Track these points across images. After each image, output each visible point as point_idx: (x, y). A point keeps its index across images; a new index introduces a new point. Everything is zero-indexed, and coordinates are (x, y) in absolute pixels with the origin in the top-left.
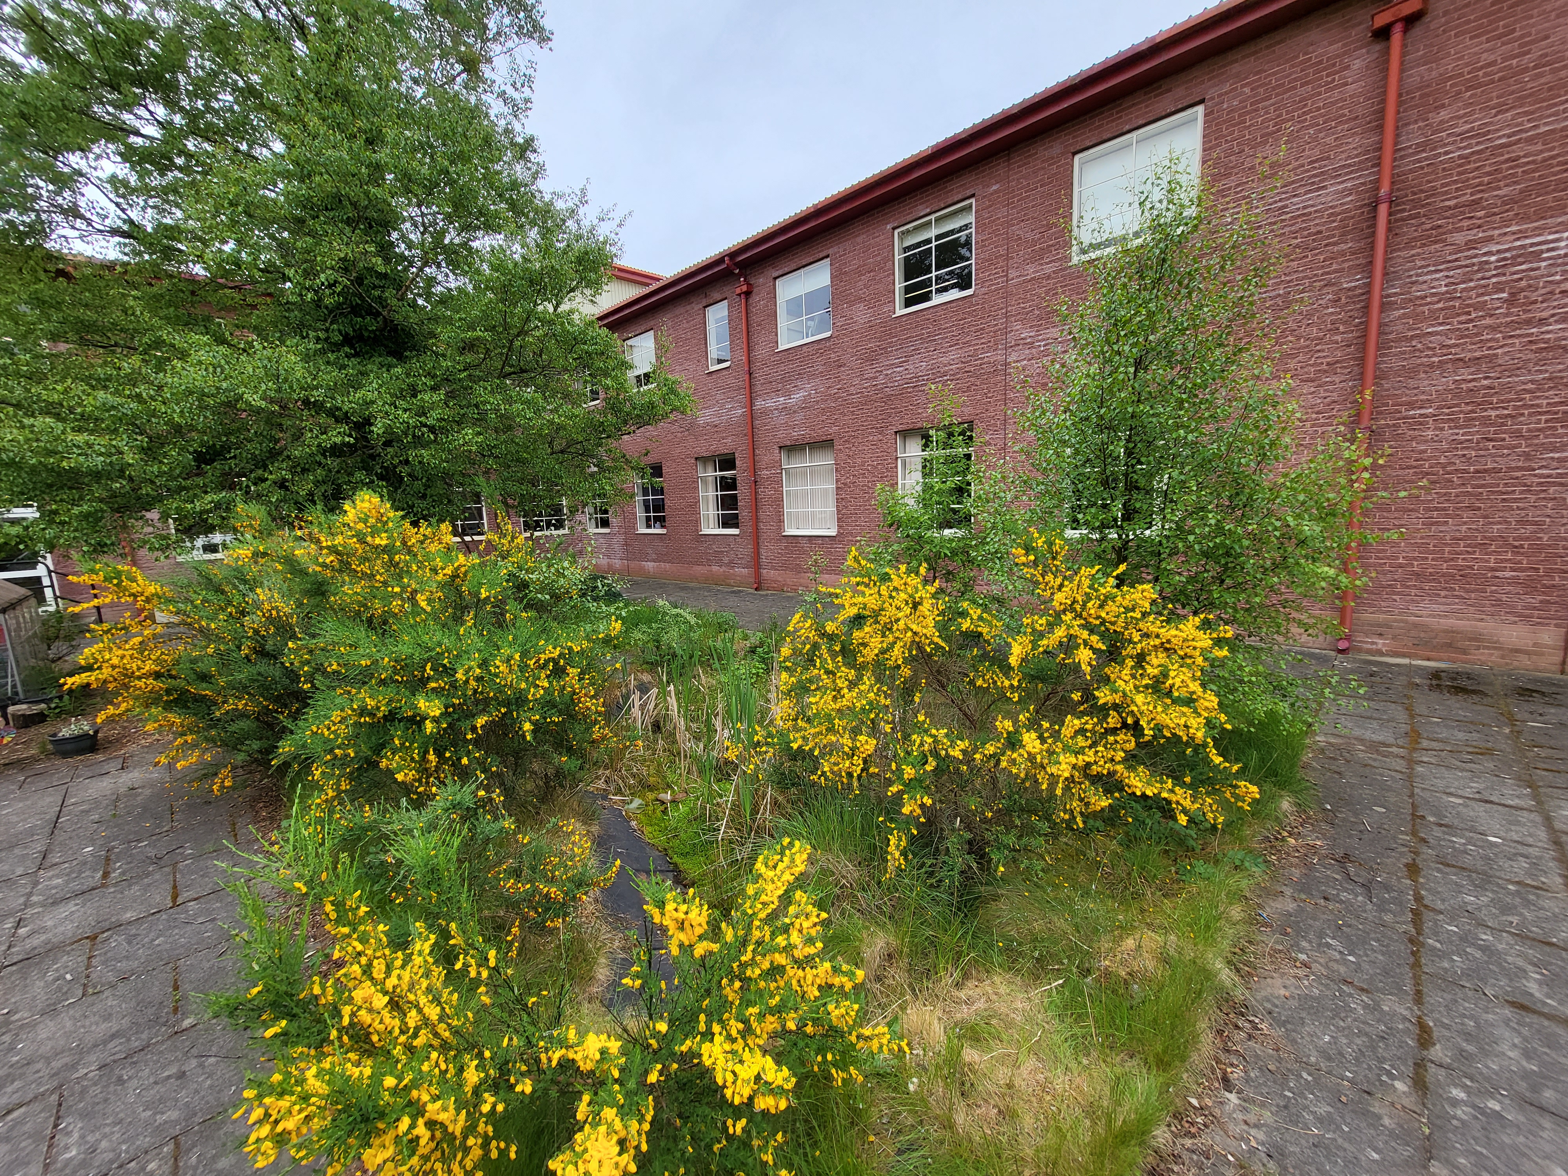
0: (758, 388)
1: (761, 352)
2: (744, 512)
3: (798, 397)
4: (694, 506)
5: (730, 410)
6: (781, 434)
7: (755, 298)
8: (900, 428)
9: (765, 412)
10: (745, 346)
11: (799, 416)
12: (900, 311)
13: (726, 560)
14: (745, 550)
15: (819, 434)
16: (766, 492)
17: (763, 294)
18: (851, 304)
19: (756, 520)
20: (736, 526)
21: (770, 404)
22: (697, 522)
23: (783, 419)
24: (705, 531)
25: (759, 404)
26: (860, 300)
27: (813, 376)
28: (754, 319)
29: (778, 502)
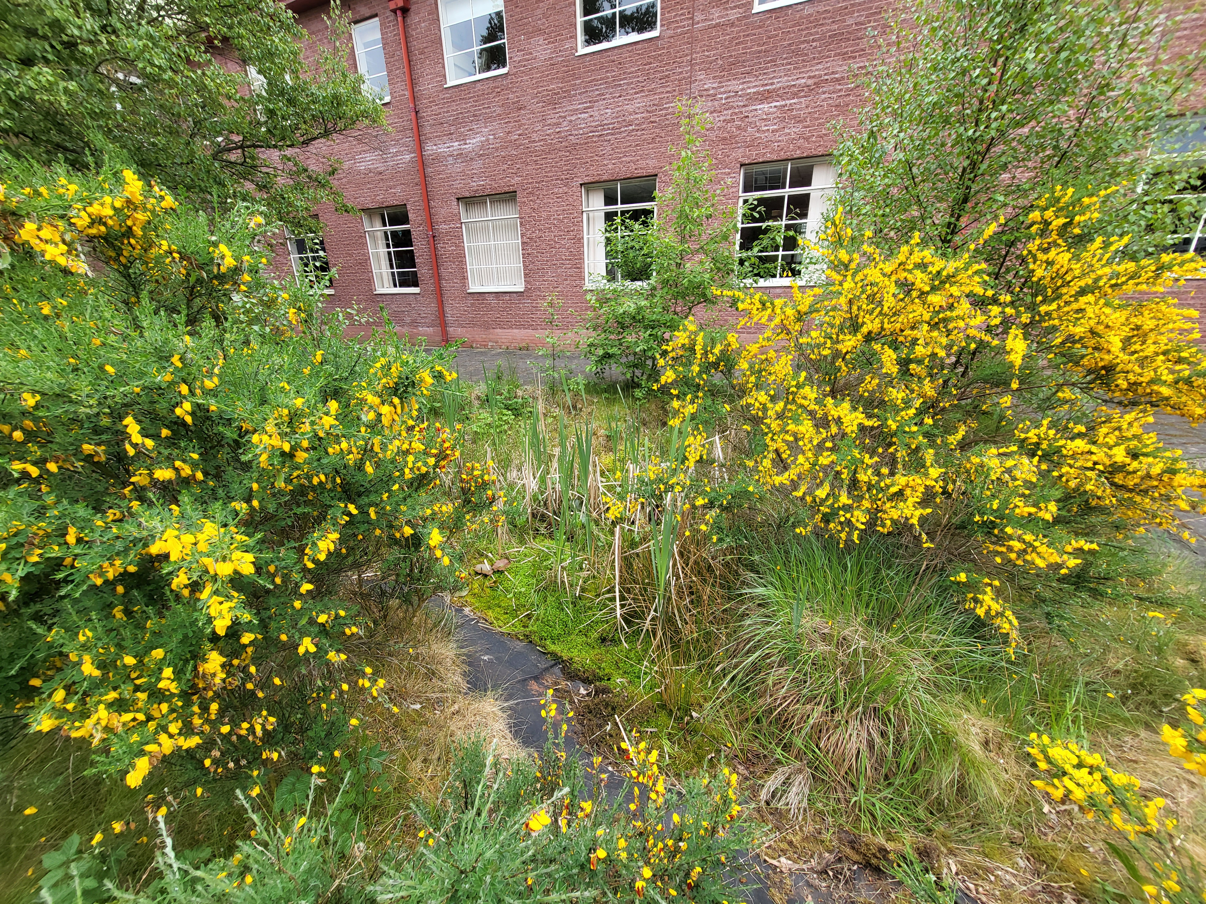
0: (427, 129)
1: (426, 86)
2: (423, 269)
3: (474, 142)
4: (364, 264)
5: (396, 154)
6: (458, 184)
7: (414, 18)
8: (586, 180)
9: (438, 158)
10: (407, 78)
11: (478, 164)
12: (583, 50)
13: (408, 320)
14: (429, 309)
15: (501, 185)
16: (446, 248)
17: (424, 14)
18: (530, 35)
19: (438, 278)
20: (415, 284)
21: (442, 149)
22: (370, 281)
23: (459, 167)
24: (380, 290)
25: (430, 149)
26: (539, 31)
27: (489, 119)
28: (415, 44)
29: (460, 258)
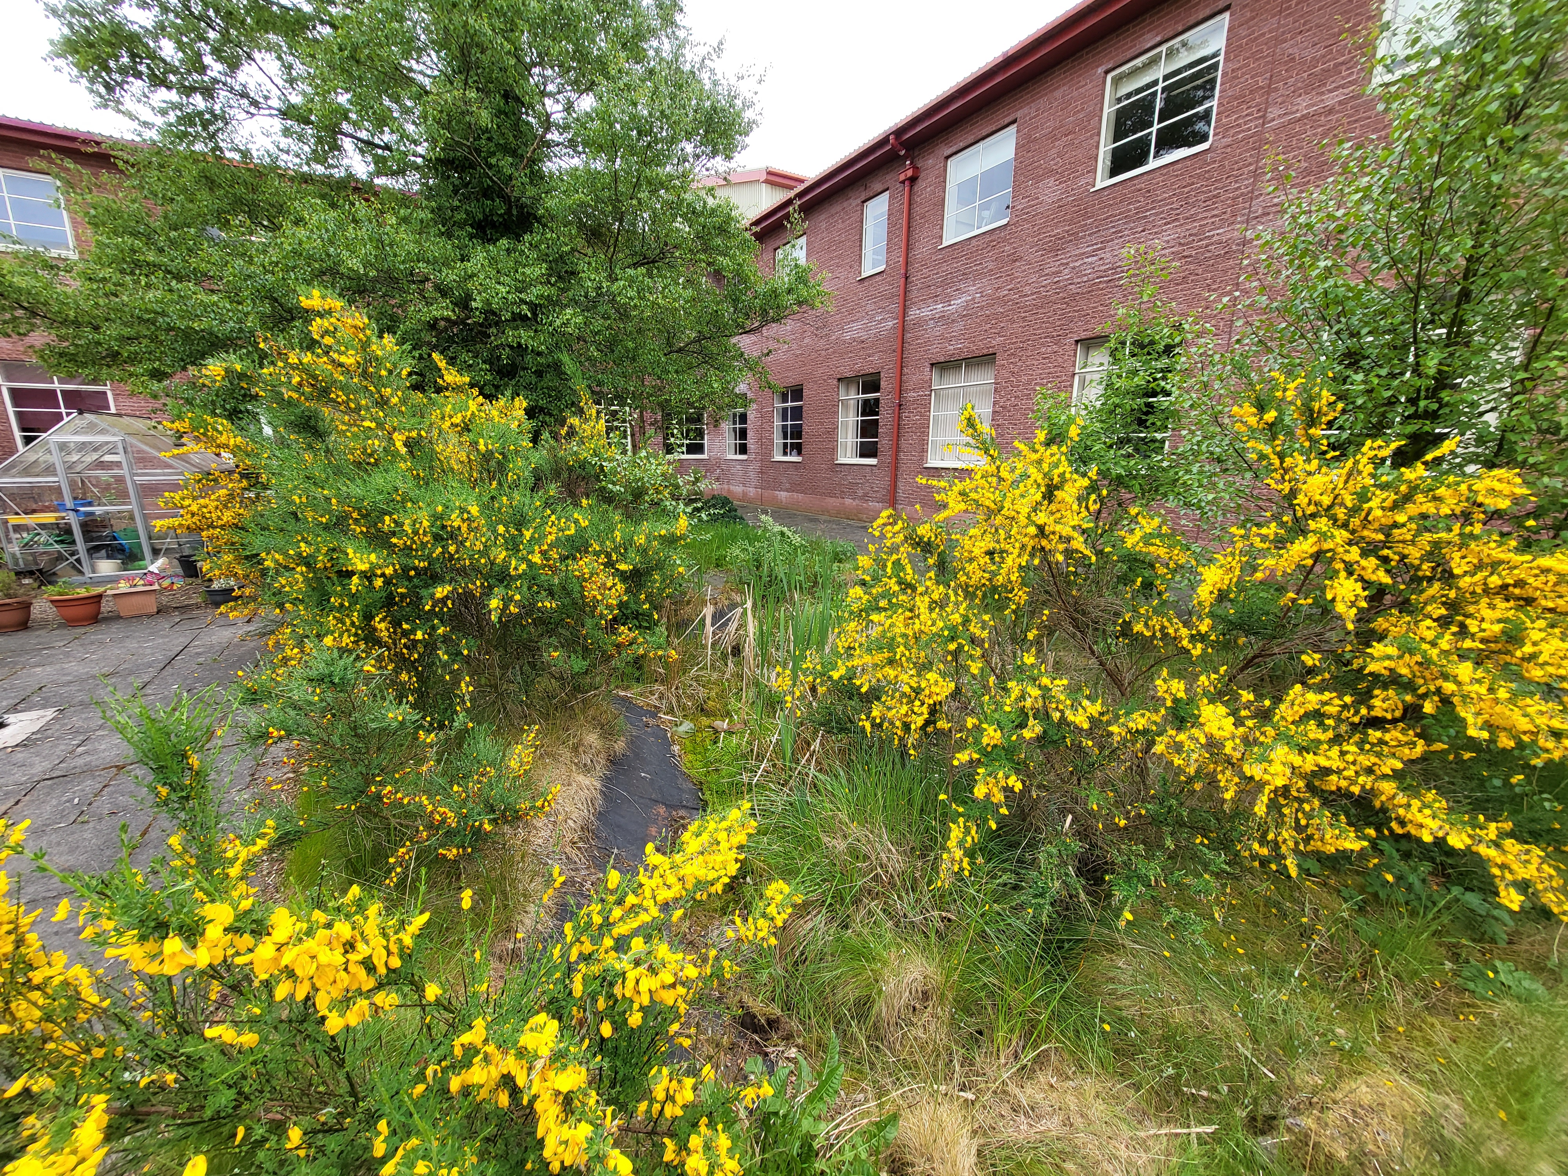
0: (914, 294)
1: (921, 250)
2: (884, 441)
3: (958, 302)
4: (832, 433)
5: (880, 322)
6: (934, 349)
7: (921, 184)
8: (1083, 335)
9: (920, 323)
10: (903, 245)
11: (959, 326)
12: (1102, 182)
13: (860, 493)
14: (882, 482)
15: (979, 347)
16: (910, 417)
17: (931, 179)
18: (1038, 179)
19: (897, 449)
20: (873, 455)
21: (926, 313)
22: (834, 450)
23: (939, 330)
24: (842, 460)
25: (914, 313)
26: (1051, 172)
27: (979, 275)
28: (918, 210)
29: (923, 429)
